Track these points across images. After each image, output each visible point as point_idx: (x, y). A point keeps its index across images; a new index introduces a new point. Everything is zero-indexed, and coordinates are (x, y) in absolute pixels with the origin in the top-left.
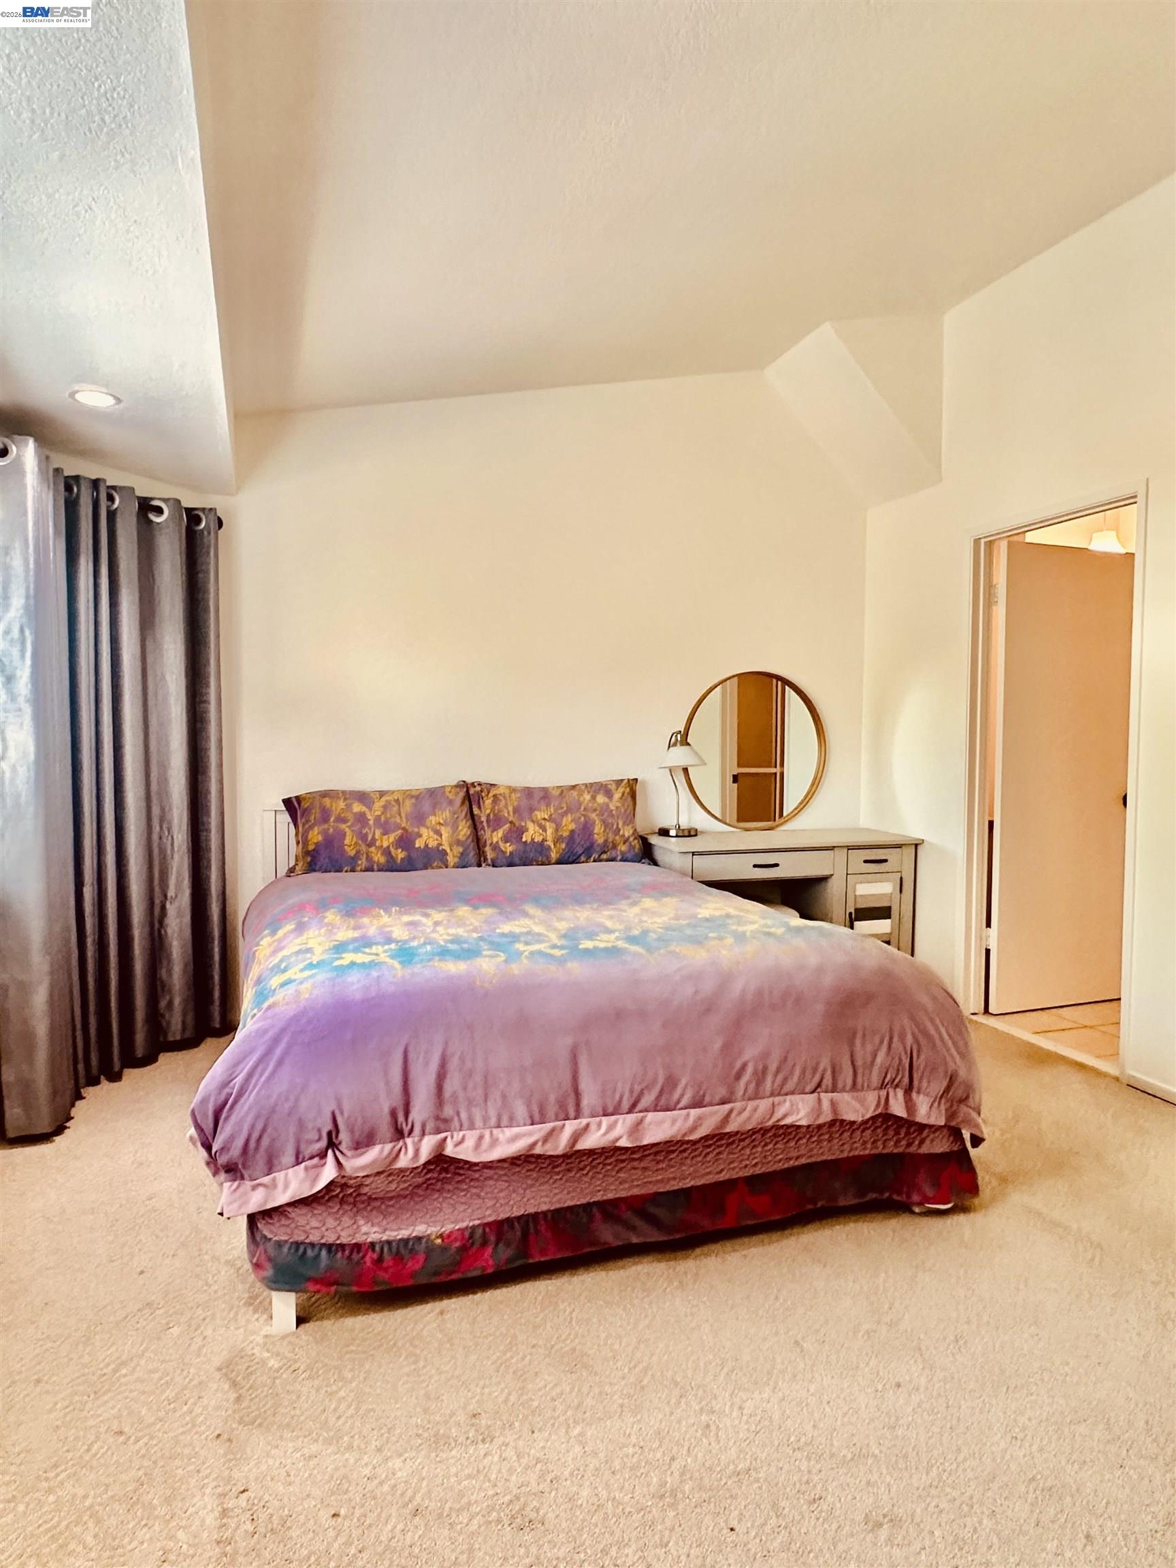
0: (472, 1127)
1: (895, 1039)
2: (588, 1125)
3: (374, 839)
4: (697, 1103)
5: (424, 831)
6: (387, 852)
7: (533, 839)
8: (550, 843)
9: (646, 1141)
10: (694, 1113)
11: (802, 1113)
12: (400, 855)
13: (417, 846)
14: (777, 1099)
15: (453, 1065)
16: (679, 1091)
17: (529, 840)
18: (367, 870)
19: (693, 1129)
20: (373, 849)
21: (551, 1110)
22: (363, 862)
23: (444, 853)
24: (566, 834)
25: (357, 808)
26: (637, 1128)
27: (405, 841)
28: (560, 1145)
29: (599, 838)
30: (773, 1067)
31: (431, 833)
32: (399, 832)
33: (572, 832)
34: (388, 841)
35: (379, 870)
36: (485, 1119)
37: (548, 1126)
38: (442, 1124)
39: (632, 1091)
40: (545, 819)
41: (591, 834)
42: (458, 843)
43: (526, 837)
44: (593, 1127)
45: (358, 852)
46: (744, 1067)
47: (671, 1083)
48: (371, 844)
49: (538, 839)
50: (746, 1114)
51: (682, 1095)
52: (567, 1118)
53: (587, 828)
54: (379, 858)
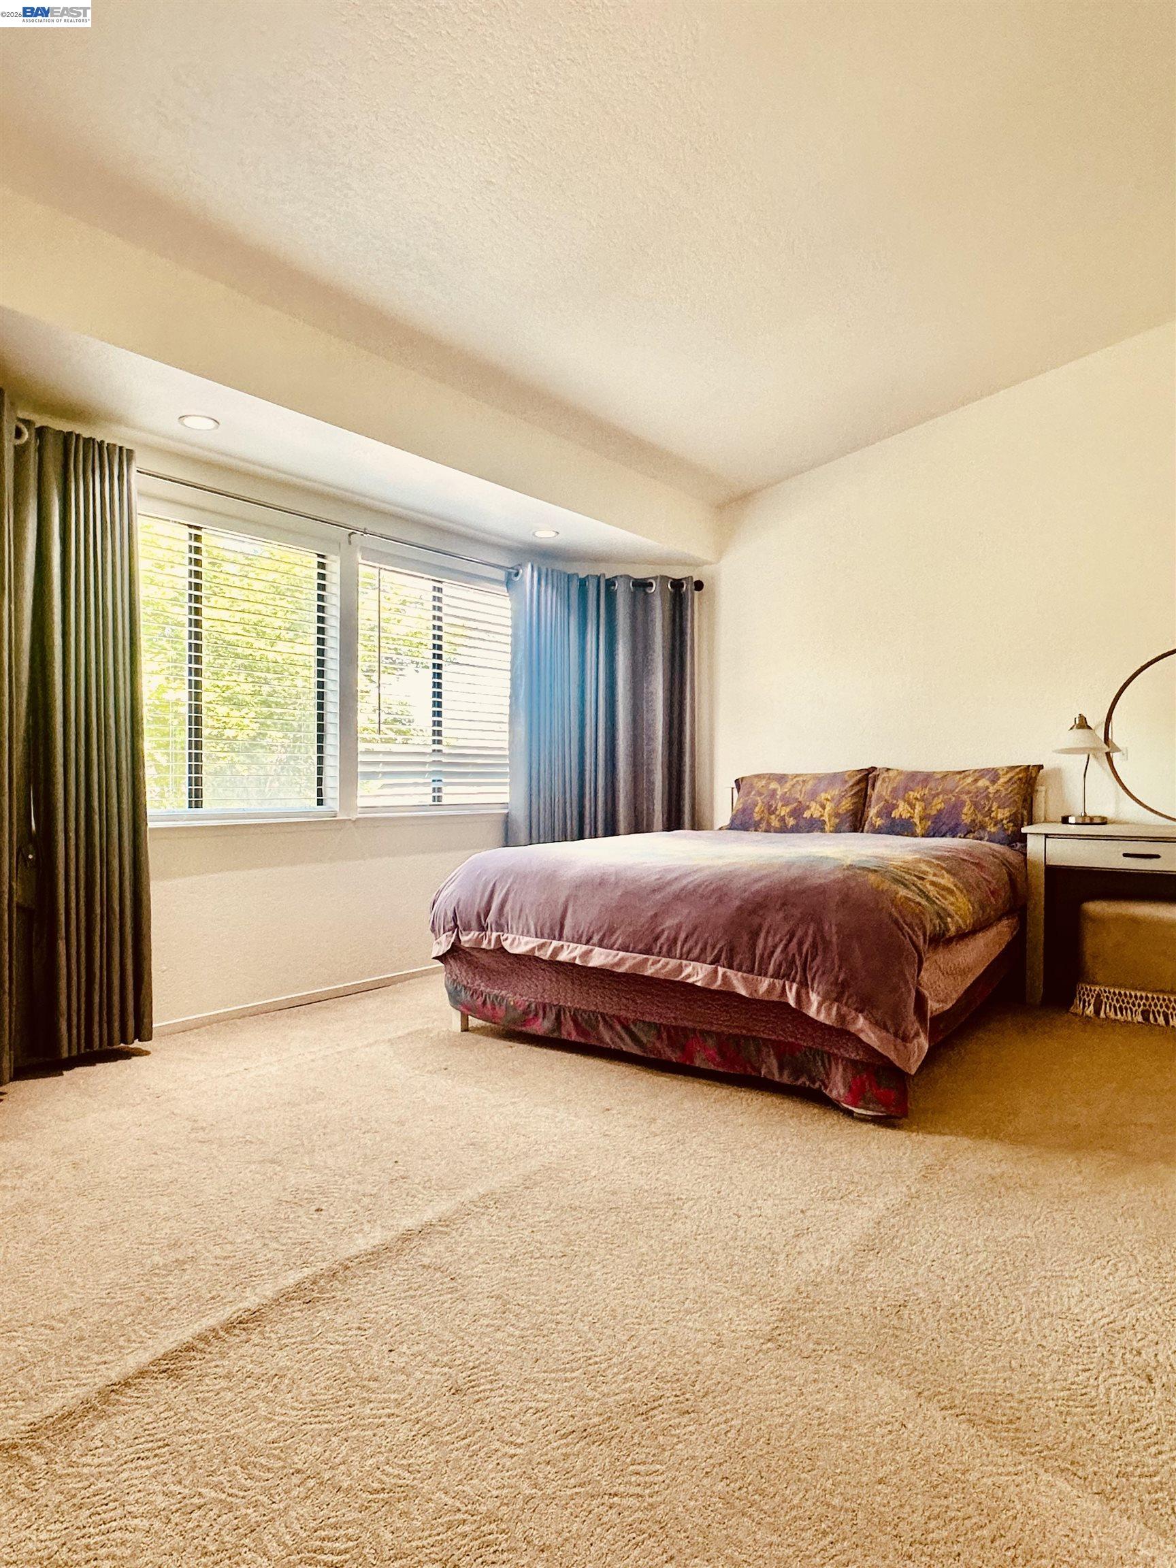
0: (512, 933)
1: (795, 940)
2: (562, 946)
3: (776, 809)
4: (625, 949)
5: (813, 805)
6: (782, 819)
7: (901, 815)
8: (917, 820)
9: (590, 965)
10: (621, 954)
11: (701, 976)
12: (791, 822)
13: (805, 816)
14: (684, 962)
15: (512, 895)
16: (614, 937)
17: (897, 816)
18: (766, 831)
19: (618, 964)
20: (773, 817)
21: (546, 931)
22: (763, 826)
23: (824, 822)
24: (934, 812)
25: (773, 785)
26: (586, 954)
27: (797, 813)
28: (546, 954)
29: (966, 818)
30: (682, 936)
31: (818, 807)
32: (795, 805)
33: (940, 811)
34: (784, 811)
35: (775, 832)
36: (517, 929)
37: (543, 941)
38: (500, 928)
39: (588, 931)
40: (916, 799)
41: (960, 813)
42: (837, 815)
43: (895, 814)
44: (565, 947)
45: (761, 819)
46: (663, 931)
47: (611, 931)
48: (773, 813)
49: (906, 815)
50: (659, 965)
51: (617, 940)
52: (554, 939)
53: (956, 808)
54: (775, 823)
